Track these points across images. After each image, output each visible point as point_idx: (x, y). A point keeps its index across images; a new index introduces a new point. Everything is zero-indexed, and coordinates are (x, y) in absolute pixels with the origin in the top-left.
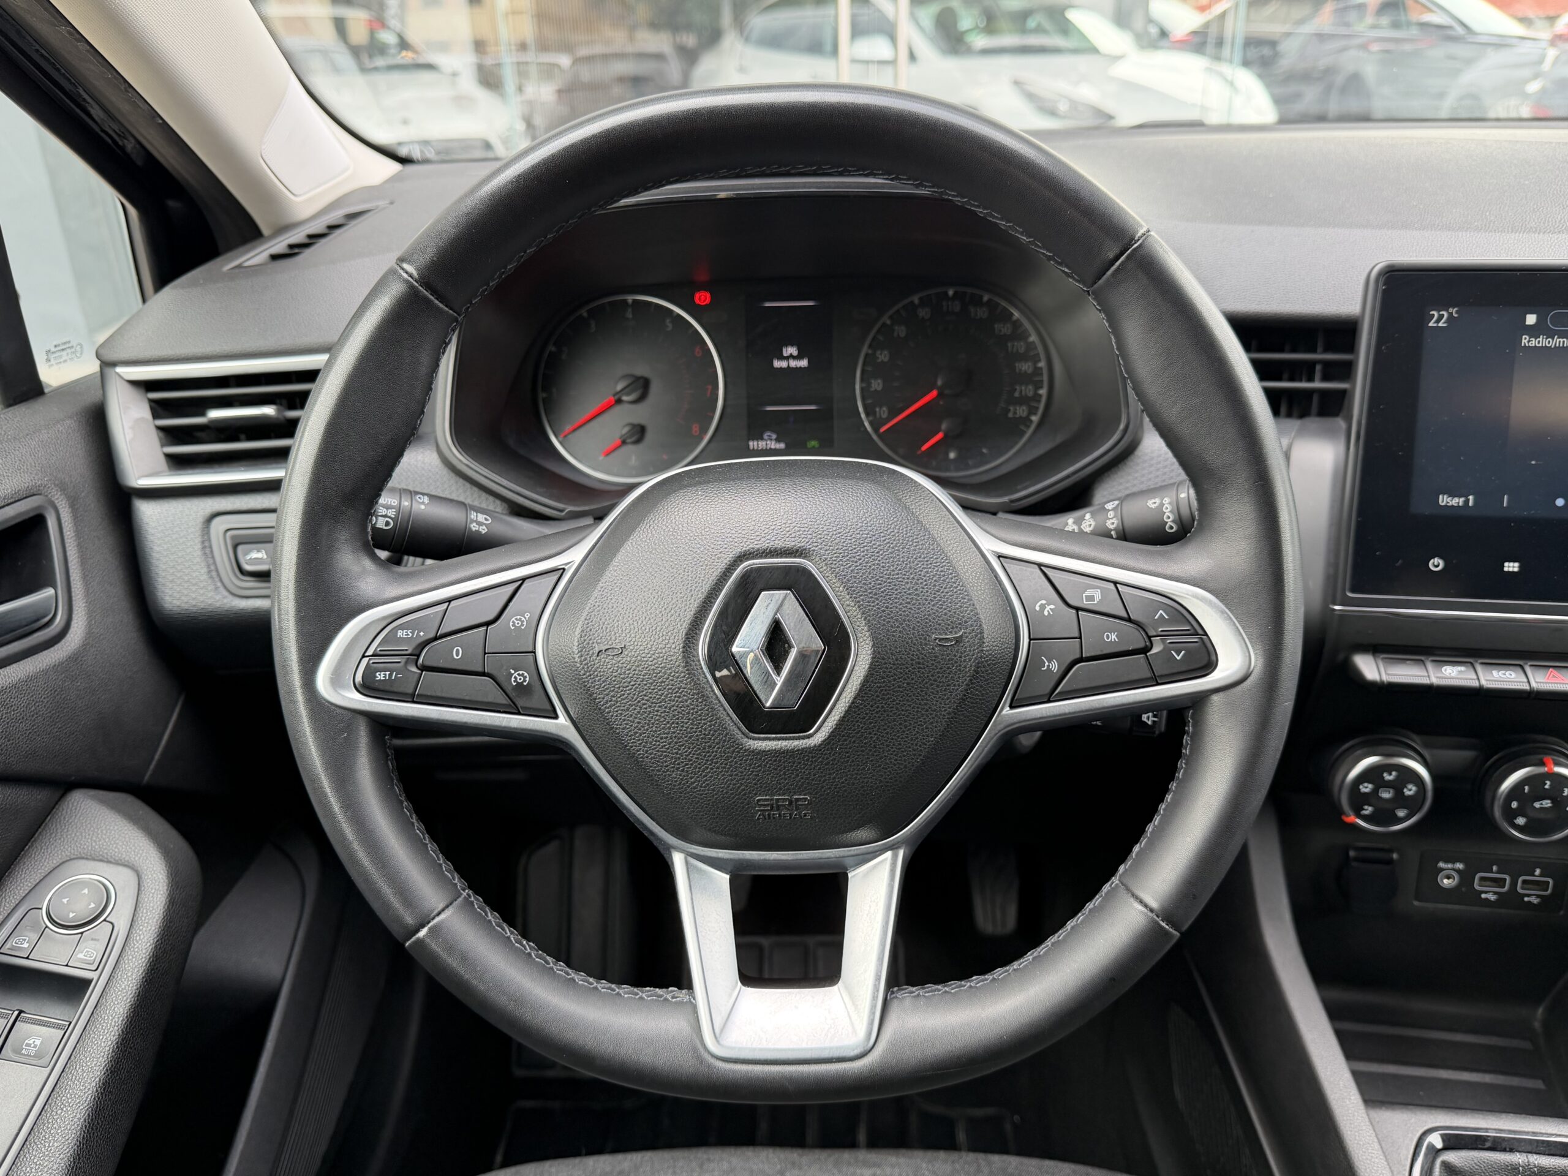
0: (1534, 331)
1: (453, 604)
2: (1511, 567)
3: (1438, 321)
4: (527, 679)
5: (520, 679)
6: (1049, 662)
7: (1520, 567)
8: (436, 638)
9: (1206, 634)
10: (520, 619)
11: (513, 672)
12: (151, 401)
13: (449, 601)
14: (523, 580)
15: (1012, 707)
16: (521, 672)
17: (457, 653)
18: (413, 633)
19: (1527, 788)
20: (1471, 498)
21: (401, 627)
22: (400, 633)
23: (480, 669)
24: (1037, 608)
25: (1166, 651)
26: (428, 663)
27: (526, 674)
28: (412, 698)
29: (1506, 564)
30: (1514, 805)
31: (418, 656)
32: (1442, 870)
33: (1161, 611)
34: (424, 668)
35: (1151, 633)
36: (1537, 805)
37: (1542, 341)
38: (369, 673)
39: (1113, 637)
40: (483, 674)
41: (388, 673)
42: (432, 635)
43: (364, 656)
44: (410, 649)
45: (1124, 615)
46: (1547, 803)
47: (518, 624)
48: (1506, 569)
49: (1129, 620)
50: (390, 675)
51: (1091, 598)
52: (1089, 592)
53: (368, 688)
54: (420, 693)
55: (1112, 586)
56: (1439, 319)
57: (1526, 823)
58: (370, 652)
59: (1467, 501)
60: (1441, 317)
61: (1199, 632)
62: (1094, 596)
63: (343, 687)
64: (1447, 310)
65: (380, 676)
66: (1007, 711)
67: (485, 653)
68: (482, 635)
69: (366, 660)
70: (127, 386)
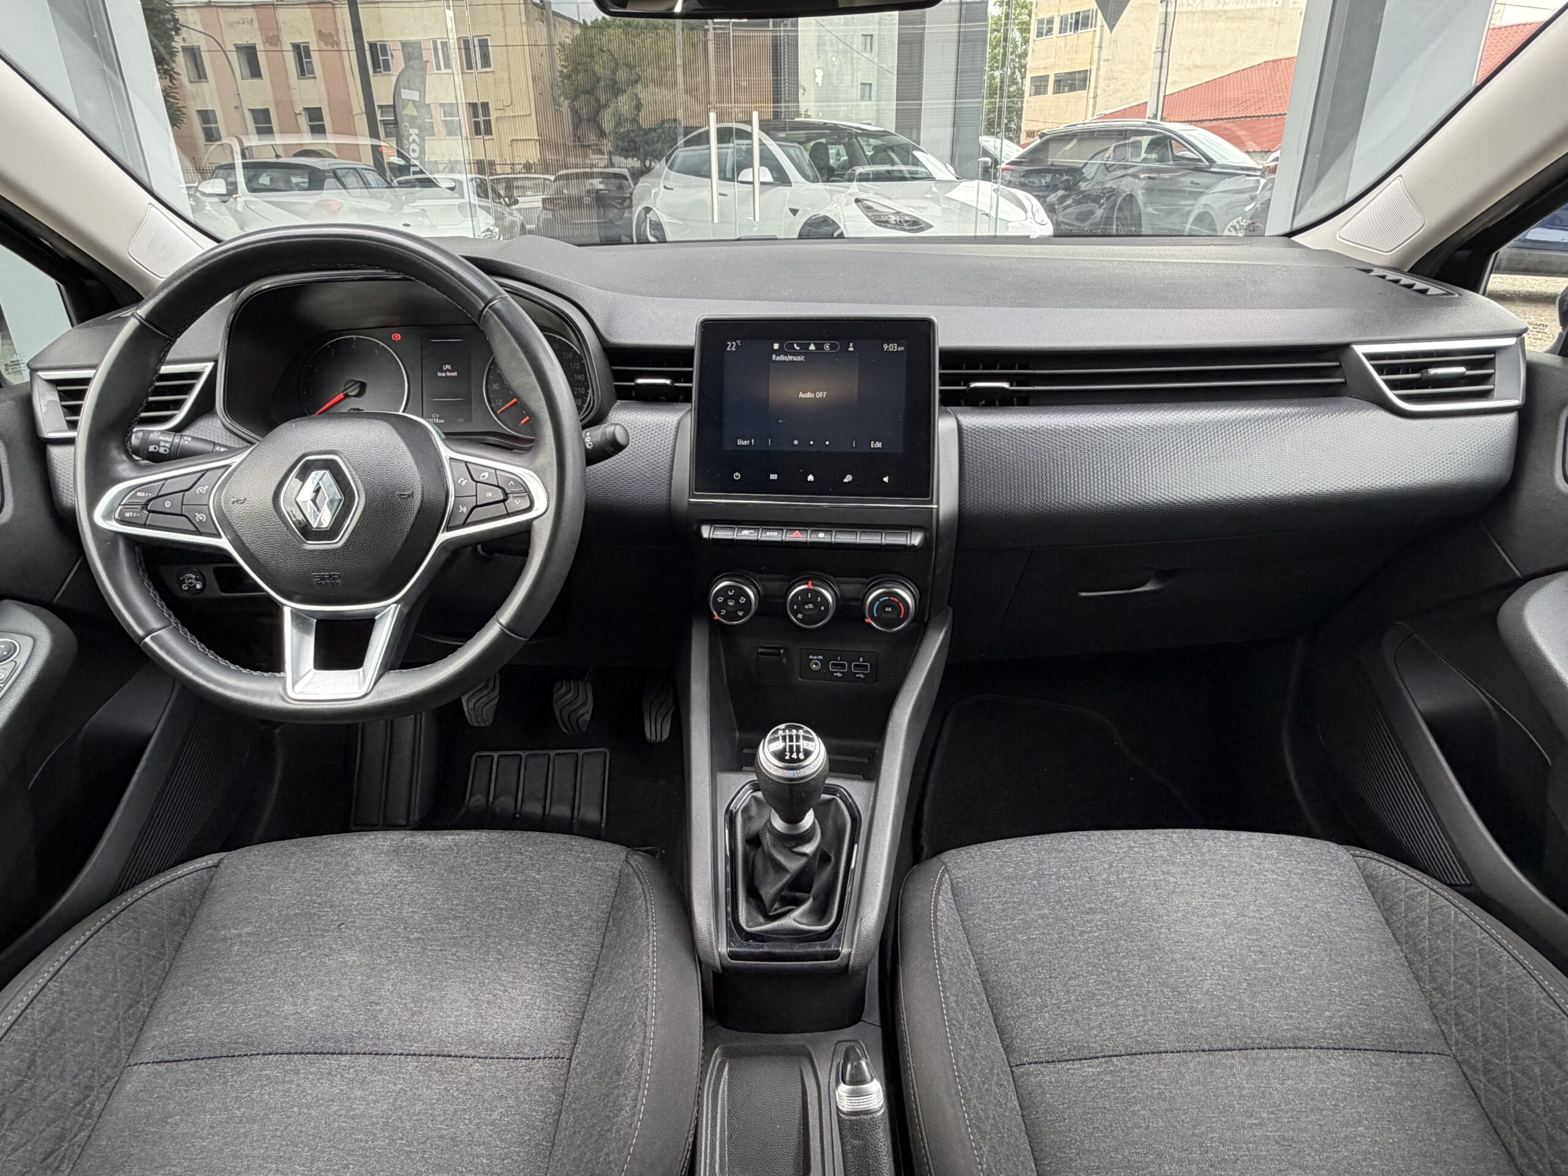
0: (778, 353)
1: (168, 481)
2: (774, 477)
3: (731, 348)
4: (204, 518)
5: (201, 518)
6: (463, 508)
7: (777, 477)
8: (158, 497)
10: (202, 489)
11: (195, 514)
12: (59, 391)
13: (166, 479)
14: (208, 470)
15: (445, 532)
16: (201, 514)
17: (168, 504)
18: (146, 495)
19: (799, 598)
20: (752, 440)
21: (139, 491)
23: (180, 513)
24: (459, 483)
25: (514, 501)
26: (153, 509)
27: (204, 515)
28: (145, 526)
29: (771, 475)
30: (795, 607)
31: (148, 505)
32: (812, 660)
33: (512, 482)
34: (150, 511)
35: (508, 492)
36: (806, 607)
37: (782, 358)
38: (122, 513)
39: (492, 495)
40: (182, 515)
41: (132, 513)
42: (155, 495)
43: (119, 505)
44: (144, 501)
45: (498, 484)
46: (811, 606)
47: (201, 491)
48: (772, 478)
49: (499, 487)
50: (134, 514)
51: (485, 477)
52: (484, 474)
53: (123, 521)
54: (148, 524)
55: (493, 471)
57: (804, 617)
58: (123, 503)
59: (751, 443)
60: (732, 345)
61: (527, 491)
63: (110, 519)
64: (735, 342)
65: (127, 515)
66: (442, 534)
67: (182, 504)
68: (181, 498)
69: (120, 507)
70: (44, 383)
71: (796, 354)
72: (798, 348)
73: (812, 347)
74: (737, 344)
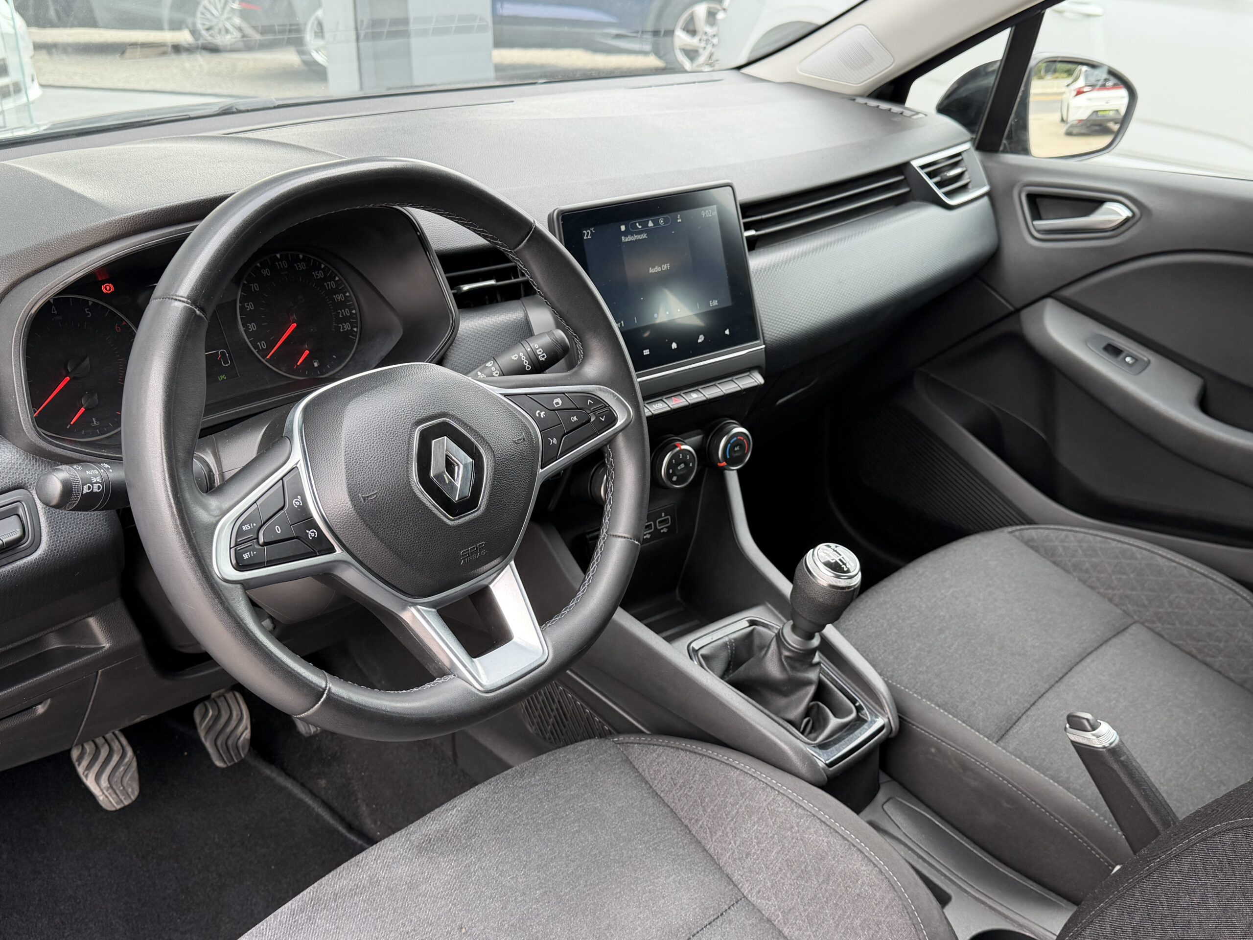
0: (626, 234)
2: (646, 352)
3: (587, 236)
4: (316, 533)
5: (313, 535)
6: (552, 439)
7: (650, 351)
8: (261, 525)
9: (609, 406)
10: (297, 501)
11: (308, 531)
13: (257, 502)
14: (281, 479)
15: (542, 468)
16: (312, 530)
17: (278, 529)
18: (250, 525)
19: (674, 461)
20: (622, 322)
21: (243, 521)
22: (244, 528)
23: (293, 535)
24: (537, 415)
25: (597, 418)
26: (264, 541)
27: (315, 531)
28: (265, 564)
29: (644, 351)
30: (671, 471)
31: (257, 538)
33: (589, 401)
34: (266, 544)
35: (589, 412)
36: (679, 468)
37: (629, 238)
38: (238, 556)
39: (575, 418)
40: (294, 538)
41: (248, 553)
42: (258, 524)
43: (230, 548)
44: (252, 535)
45: (574, 407)
46: (682, 466)
47: (298, 503)
48: (645, 354)
49: (578, 409)
50: (250, 554)
51: (557, 403)
52: (555, 401)
53: (243, 566)
54: (269, 559)
55: (563, 395)
56: (587, 235)
57: (677, 479)
58: (234, 544)
59: (621, 324)
60: (588, 233)
61: (606, 406)
62: (558, 402)
63: (226, 568)
64: (589, 229)
65: (246, 556)
66: (541, 471)
67: (290, 525)
69: (235, 549)
71: (640, 233)
72: (640, 227)
73: (651, 224)
74: (591, 231)
